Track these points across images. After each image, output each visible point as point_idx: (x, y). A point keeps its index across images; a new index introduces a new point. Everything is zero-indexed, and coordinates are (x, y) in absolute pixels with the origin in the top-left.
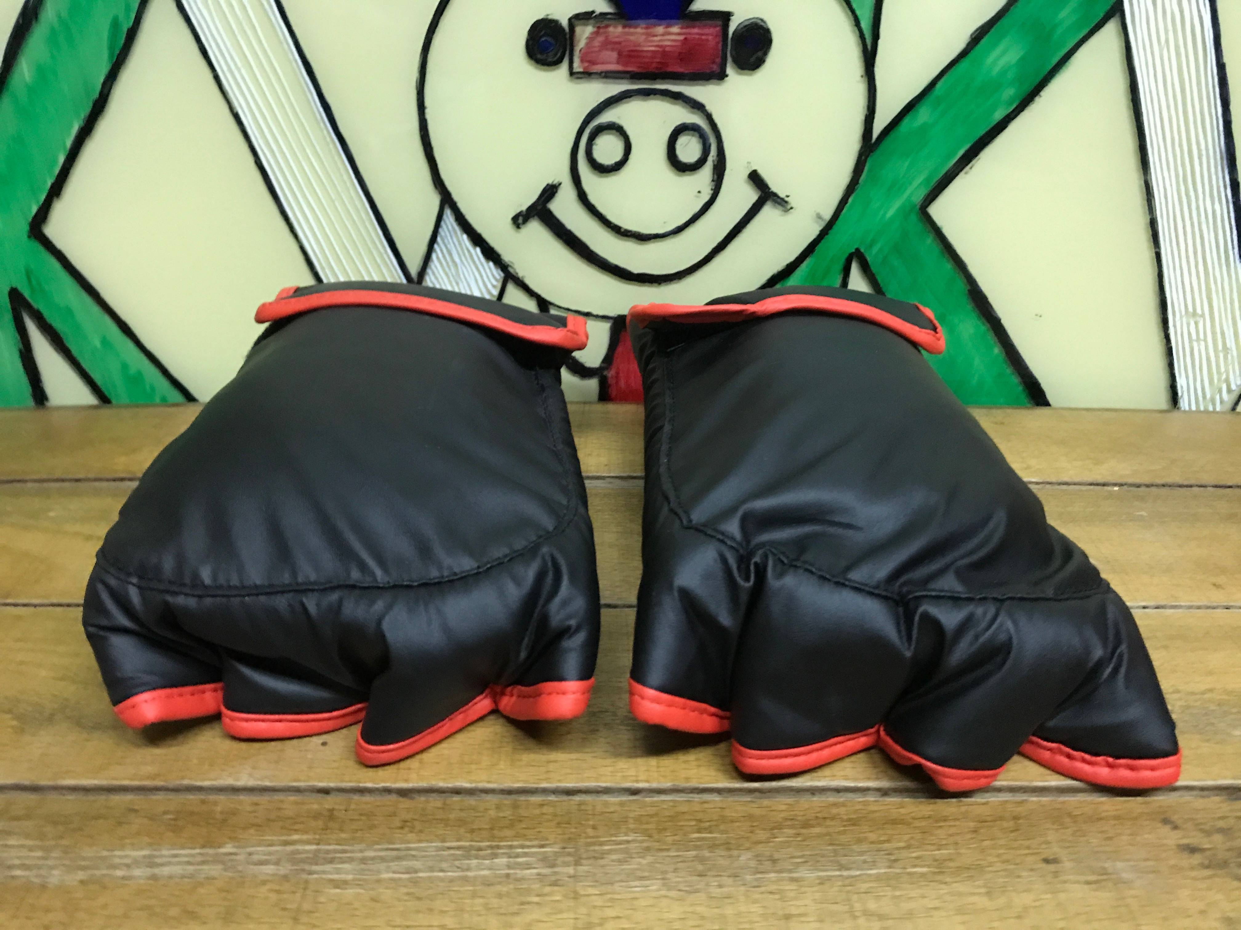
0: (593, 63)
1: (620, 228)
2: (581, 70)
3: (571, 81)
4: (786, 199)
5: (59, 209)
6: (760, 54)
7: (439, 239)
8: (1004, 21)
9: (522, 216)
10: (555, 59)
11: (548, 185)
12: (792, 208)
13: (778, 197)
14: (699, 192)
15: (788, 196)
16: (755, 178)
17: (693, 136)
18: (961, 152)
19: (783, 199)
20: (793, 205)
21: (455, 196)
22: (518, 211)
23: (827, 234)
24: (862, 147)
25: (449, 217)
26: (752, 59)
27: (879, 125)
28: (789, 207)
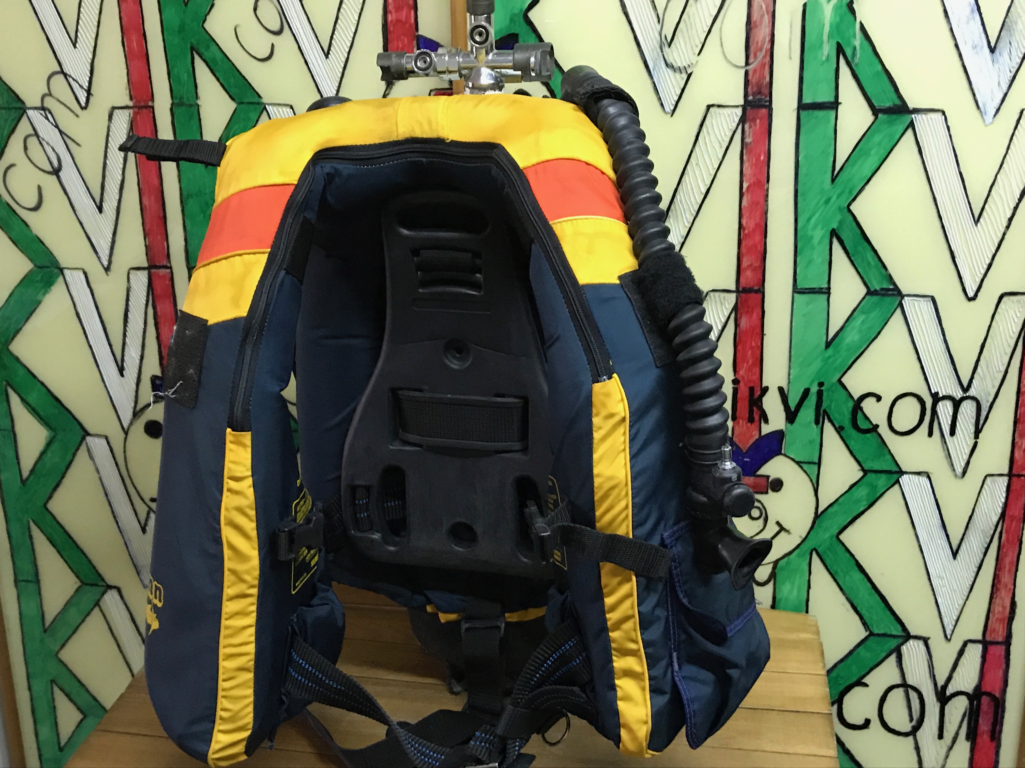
8: (860, 483)
16: (778, 523)
26: (777, 489)
27: (820, 510)
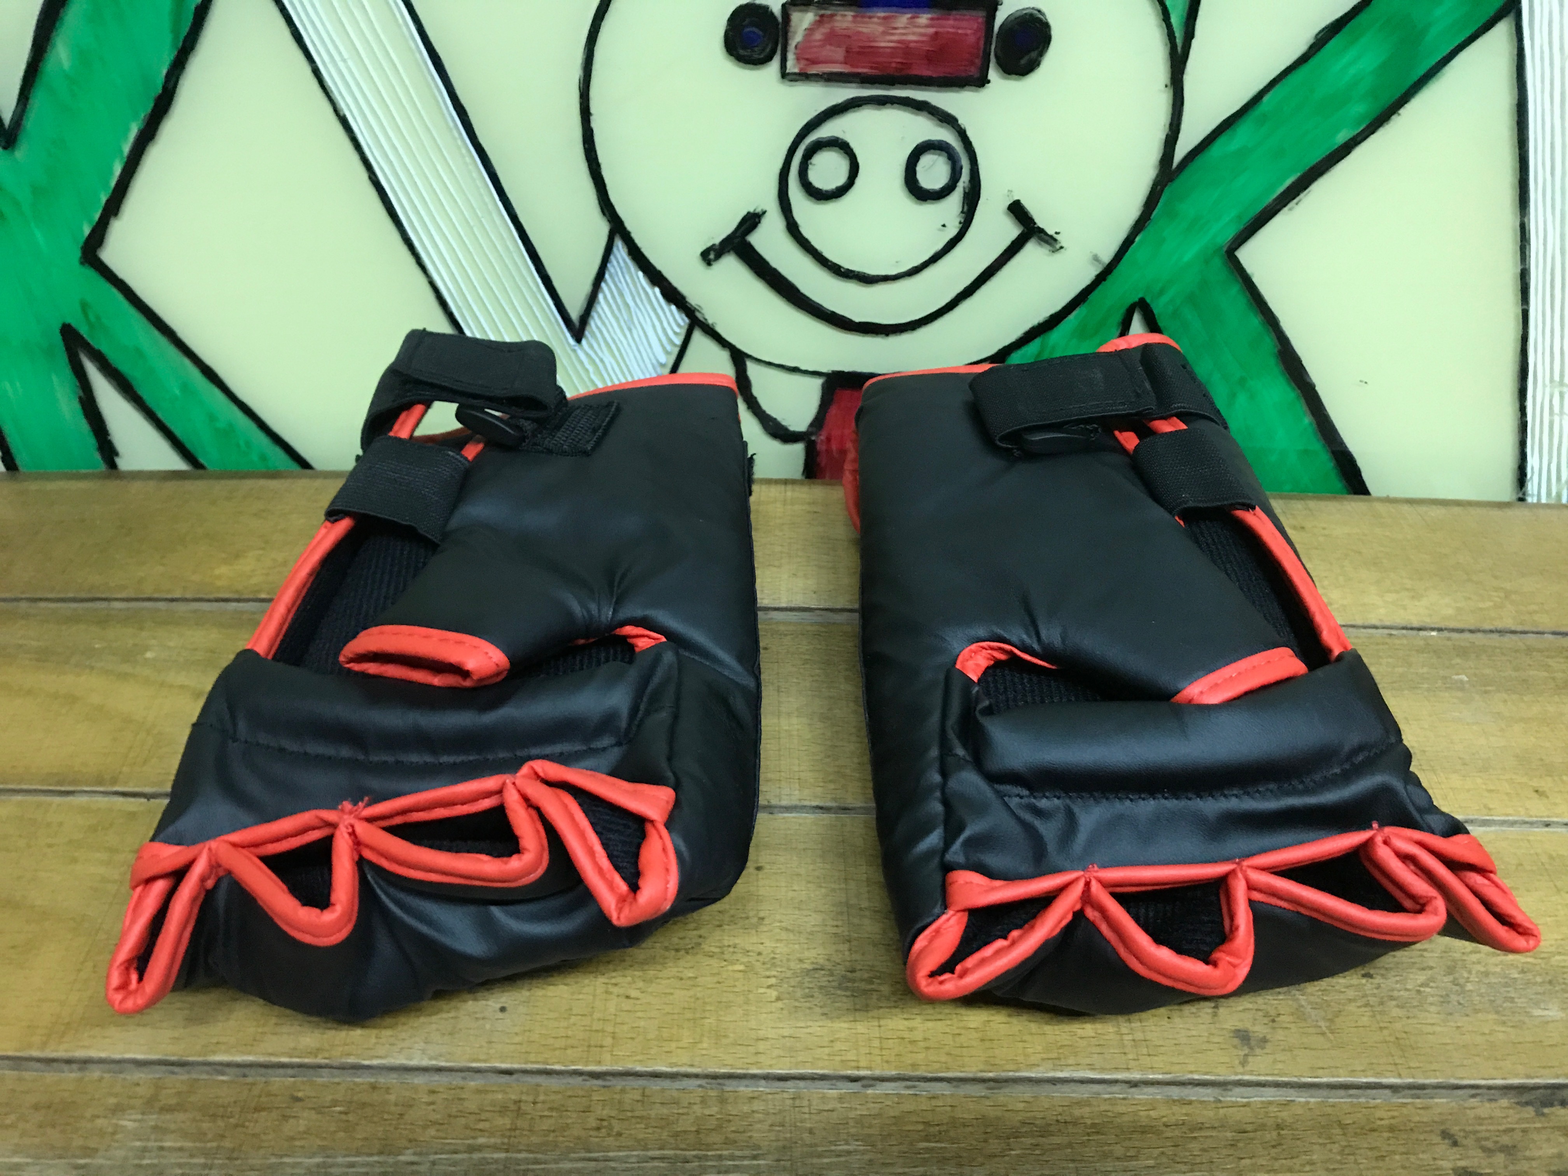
0: (814, 62)
1: (839, 267)
2: (796, 70)
3: (782, 83)
4: (1055, 236)
5: (117, 229)
6: (1034, 54)
7: (607, 276)
9: (715, 250)
10: (762, 56)
11: (749, 213)
12: (1062, 248)
13: (1046, 234)
14: (944, 226)
15: (1057, 233)
17: (939, 155)
18: (1288, 182)
19: (1051, 237)
20: (1063, 244)
21: (629, 225)
22: (709, 244)
23: (1105, 280)
24: (1157, 176)
25: (620, 250)
28: (1058, 246)
